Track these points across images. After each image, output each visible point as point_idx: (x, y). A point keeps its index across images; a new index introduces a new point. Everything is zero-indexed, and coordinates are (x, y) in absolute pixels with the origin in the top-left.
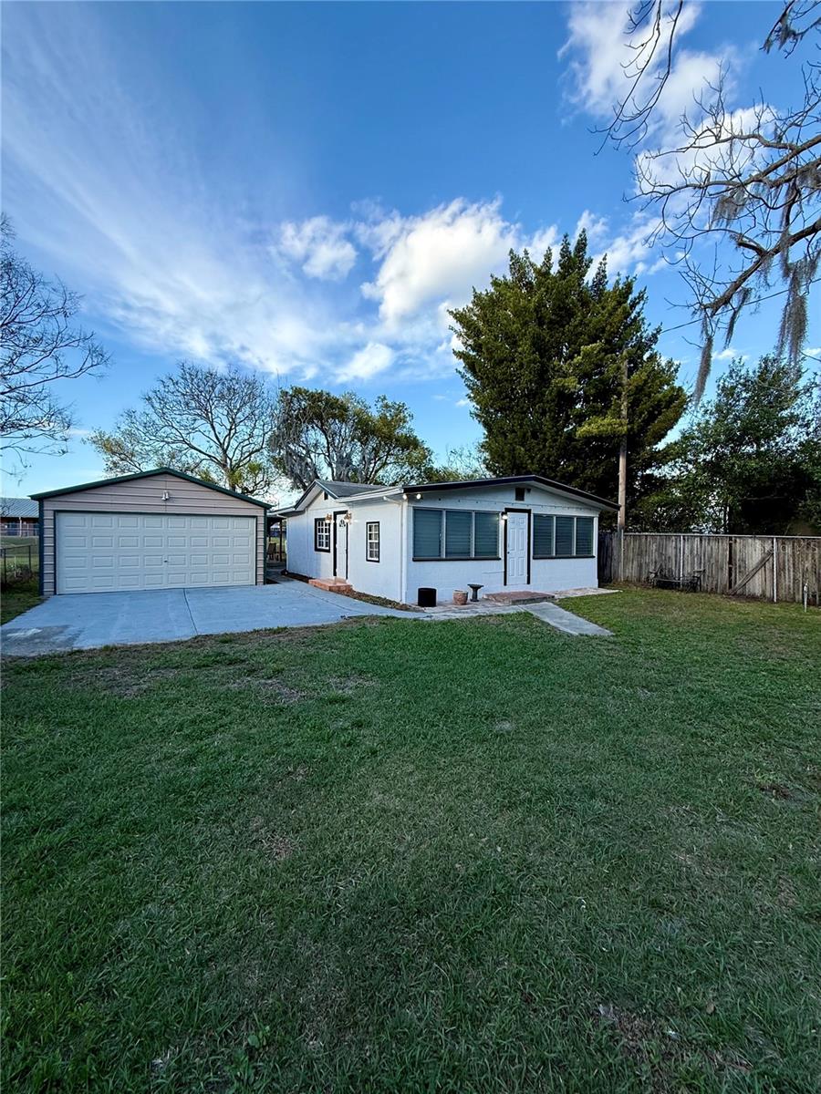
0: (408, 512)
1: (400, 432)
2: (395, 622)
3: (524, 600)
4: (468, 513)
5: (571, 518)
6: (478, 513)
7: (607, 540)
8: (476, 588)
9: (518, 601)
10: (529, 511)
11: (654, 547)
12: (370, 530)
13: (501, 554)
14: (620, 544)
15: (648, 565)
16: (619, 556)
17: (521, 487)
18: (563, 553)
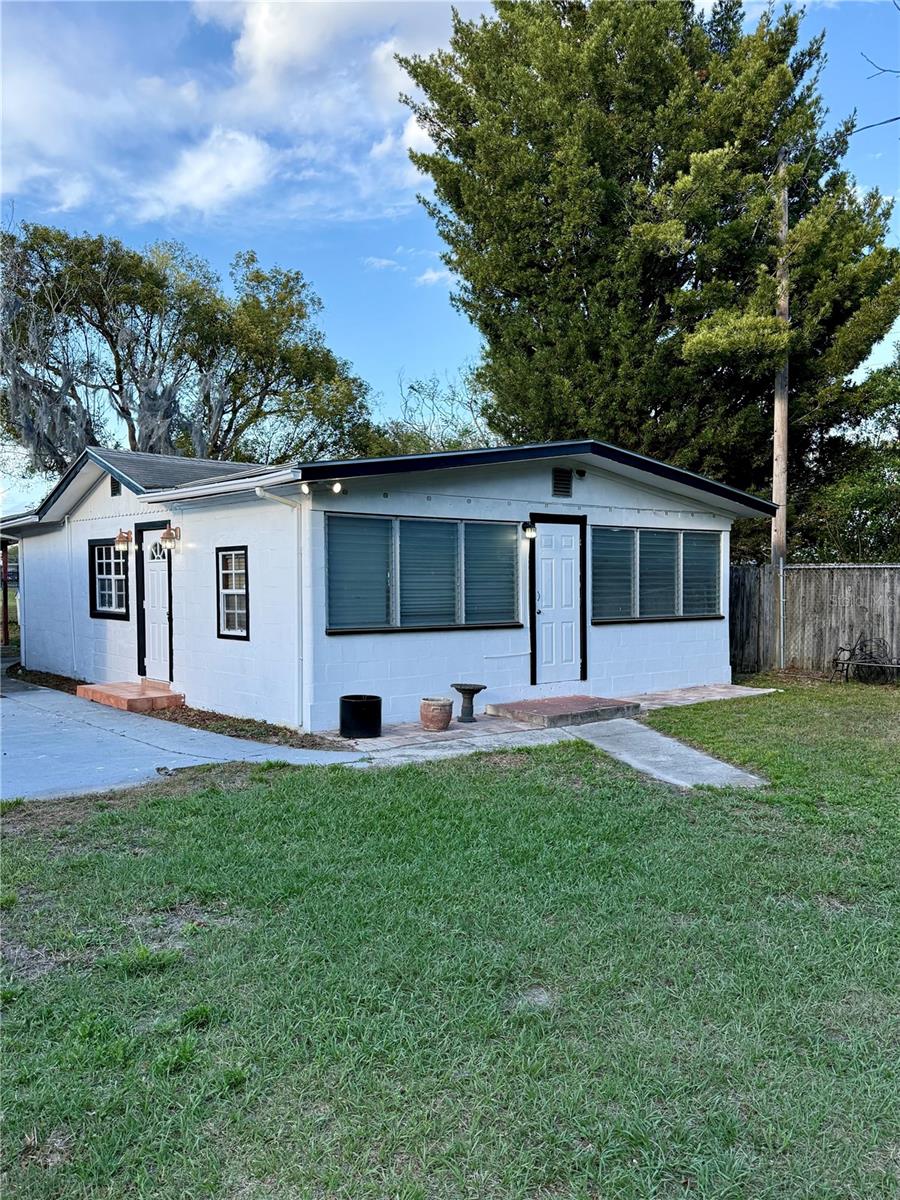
0: (314, 523)
1: (294, 340)
2: (287, 775)
3: (575, 716)
4: (450, 525)
5: (670, 535)
6: (473, 526)
7: (749, 581)
8: (469, 692)
9: (562, 718)
10: (581, 521)
11: (847, 594)
12: (226, 567)
13: (523, 617)
14: (778, 592)
15: (835, 632)
16: (775, 615)
17: (567, 466)
18: (657, 613)
